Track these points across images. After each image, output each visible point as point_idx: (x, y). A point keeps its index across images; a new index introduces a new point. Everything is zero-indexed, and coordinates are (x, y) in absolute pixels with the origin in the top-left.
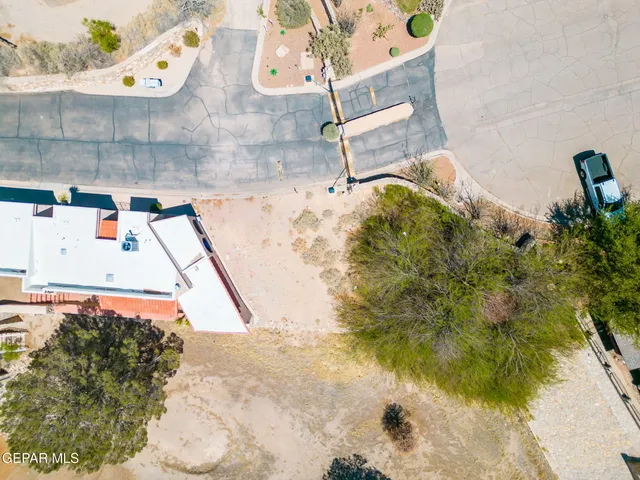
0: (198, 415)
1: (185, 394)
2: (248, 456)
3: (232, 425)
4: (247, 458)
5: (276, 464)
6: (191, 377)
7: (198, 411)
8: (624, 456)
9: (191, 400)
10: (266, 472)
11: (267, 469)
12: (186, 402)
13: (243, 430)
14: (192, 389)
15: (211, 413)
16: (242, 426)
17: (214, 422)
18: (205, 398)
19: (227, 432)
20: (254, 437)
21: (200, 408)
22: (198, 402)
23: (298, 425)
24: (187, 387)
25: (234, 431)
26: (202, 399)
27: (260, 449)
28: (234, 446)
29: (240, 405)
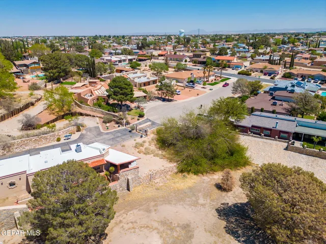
0: (134, 232)
1: (121, 225)
2: (175, 234)
3: (156, 225)
4: (176, 236)
5: (192, 226)
6: (121, 216)
7: (133, 230)
8: (284, 149)
9: (126, 226)
10: (190, 233)
11: (189, 231)
12: (124, 229)
13: (163, 223)
14: (124, 221)
15: (141, 227)
16: (162, 222)
17: (146, 230)
18: (133, 221)
19: (156, 231)
20: (171, 223)
21: (133, 228)
22: (130, 225)
23: (187, 207)
24: (121, 221)
25: (159, 227)
26: (132, 223)
27: (178, 226)
28: (164, 234)
29: (153, 213)
